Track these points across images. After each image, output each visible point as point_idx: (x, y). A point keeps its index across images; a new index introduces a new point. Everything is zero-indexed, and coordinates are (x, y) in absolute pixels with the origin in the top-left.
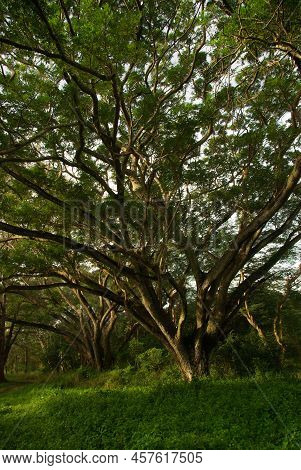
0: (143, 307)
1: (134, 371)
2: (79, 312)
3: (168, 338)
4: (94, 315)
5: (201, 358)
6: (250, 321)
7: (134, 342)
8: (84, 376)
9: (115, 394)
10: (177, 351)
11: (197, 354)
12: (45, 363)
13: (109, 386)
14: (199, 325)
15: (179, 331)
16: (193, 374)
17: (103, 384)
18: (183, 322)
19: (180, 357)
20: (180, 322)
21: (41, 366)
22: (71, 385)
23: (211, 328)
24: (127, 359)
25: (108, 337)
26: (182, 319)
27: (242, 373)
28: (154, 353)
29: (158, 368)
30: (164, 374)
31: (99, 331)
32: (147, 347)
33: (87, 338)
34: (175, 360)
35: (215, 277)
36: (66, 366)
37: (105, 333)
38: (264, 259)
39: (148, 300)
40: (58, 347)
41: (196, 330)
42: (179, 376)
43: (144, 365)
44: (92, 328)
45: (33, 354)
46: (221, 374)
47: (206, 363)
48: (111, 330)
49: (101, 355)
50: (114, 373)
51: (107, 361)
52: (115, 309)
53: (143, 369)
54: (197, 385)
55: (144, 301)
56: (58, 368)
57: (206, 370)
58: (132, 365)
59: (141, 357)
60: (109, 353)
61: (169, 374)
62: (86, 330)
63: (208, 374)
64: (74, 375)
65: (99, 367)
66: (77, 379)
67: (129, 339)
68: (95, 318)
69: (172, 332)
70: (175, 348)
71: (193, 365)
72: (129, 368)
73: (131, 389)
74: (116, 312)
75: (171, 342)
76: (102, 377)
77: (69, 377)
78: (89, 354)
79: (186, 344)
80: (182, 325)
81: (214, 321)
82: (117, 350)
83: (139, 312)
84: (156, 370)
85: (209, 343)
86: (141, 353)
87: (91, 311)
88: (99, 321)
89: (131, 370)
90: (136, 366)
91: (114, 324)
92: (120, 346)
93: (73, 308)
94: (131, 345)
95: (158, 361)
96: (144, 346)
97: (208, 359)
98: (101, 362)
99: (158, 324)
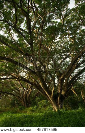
3: (49, 96)
5: (60, 103)
6: (74, 92)
7: (37, 98)
8: (21, 109)
9: (31, 116)
10: (52, 101)
11: (58, 102)
13: (28, 113)
15: (52, 94)
16: (57, 109)
18: (54, 90)
19: (53, 103)
21: (10, 106)
23: (63, 93)
24: (35, 103)
26: (53, 89)
27: (74, 109)
28: (43, 101)
29: (45, 106)
30: (47, 109)
31: (26, 94)
32: (41, 100)
33: (23, 97)
34: (51, 103)
35: (65, 74)
36: (17, 106)
39: (42, 83)
40: (15, 100)
41: (58, 93)
42: (52, 110)
43: (40, 105)
44: (24, 93)
45: (8, 102)
47: (62, 105)
48: (30, 95)
49: (27, 102)
50: (31, 108)
53: (40, 107)
54: (59, 113)
55: (40, 83)
56: (15, 107)
59: (39, 103)
60: (29, 101)
61: (49, 109)
62: (22, 94)
63: (62, 109)
65: (26, 106)
67: (36, 97)
69: (50, 94)
70: (51, 100)
71: (57, 106)
72: (35, 106)
73: (36, 114)
75: (49, 97)
78: (23, 102)
79: (55, 98)
81: (64, 90)
83: (39, 87)
85: (62, 98)
86: (39, 102)
87: (23, 88)
88: (26, 92)
89: (36, 107)
90: (38, 106)
91: (31, 93)
92: (33, 99)
93: (18, 87)
94: (36, 99)
95: (45, 104)
96: (40, 99)
97: (62, 103)
98: (27, 104)
99: (45, 91)
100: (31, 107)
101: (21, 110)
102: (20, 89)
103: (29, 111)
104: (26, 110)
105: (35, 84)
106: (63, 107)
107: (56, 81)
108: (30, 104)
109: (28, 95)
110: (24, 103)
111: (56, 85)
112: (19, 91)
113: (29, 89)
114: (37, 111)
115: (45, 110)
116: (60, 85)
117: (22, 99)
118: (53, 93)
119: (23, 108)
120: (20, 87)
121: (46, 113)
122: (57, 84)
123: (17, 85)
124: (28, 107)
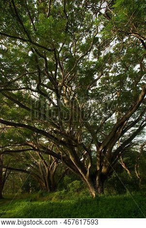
0: (70, 160)
2: (39, 163)
3: (83, 175)
4: (46, 164)
5: (99, 185)
6: (123, 166)
7: (66, 178)
9: (57, 204)
10: (88, 182)
11: (97, 183)
12: (22, 189)
13: (54, 200)
14: (98, 168)
15: (88, 172)
16: (95, 193)
17: (51, 199)
18: (90, 167)
19: (89, 185)
20: (89, 167)
21: (21, 190)
22: (35, 200)
23: (104, 170)
24: (63, 186)
25: (53, 176)
26: (89, 166)
27: (120, 193)
28: (76, 183)
29: (78, 190)
30: (81, 194)
31: (49, 172)
32: (73, 180)
33: (43, 176)
34: (87, 186)
35: (105, 145)
36: (32, 190)
37: (52, 173)
38: (129, 135)
39: (73, 157)
41: (97, 171)
42: (89, 195)
43: (71, 189)
44: (45, 171)
45: (17, 184)
46: (110, 193)
47: (102, 188)
48: (55, 172)
49: (50, 185)
50: (56, 193)
51: (53, 188)
52: (57, 161)
53: (71, 191)
54: (98, 199)
56: (29, 191)
57: (102, 191)
59: (70, 185)
60: (54, 183)
61: (84, 193)
62: (43, 172)
63: (103, 193)
64: (37, 195)
65: (49, 191)
66: (38, 196)
67: (64, 176)
68: (47, 166)
69: (85, 173)
71: (96, 189)
72: (64, 190)
73: (65, 202)
74: (57, 163)
75: (84, 177)
76: (51, 195)
77: (34, 196)
78: (44, 184)
79: (92, 178)
80: (90, 169)
81: (106, 166)
82: (58, 182)
83: (69, 163)
85: (103, 177)
86: (70, 183)
87: (45, 162)
88: (49, 167)
89: (65, 192)
90: (67, 190)
91: (56, 169)
92: (59, 179)
93: (36, 161)
95: (78, 187)
96: (71, 179)
97: (103, 185)
98: (50, 188)
99: (78, 168)
100: (57, 191)
110: (46, 184)
112: (37, 166)
113: (54, 163)
115: (78, 196)
117: (43, 180)
119: (44, 194)
121: (79, 199)
124: (52, 192)
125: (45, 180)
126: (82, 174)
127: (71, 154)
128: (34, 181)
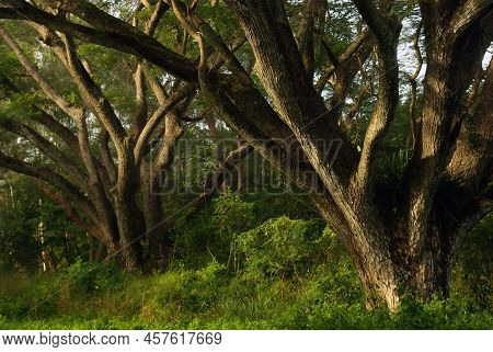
1: (225, 276)
5: (426, 246)
8: (87, 286)
10: (354, 223)
11: (415, 236)
14: (429, 148)
15: (363, 163)
16: (399, 292)
18: (381, 135)
19: (363, 242)
23: (461, 162)
24: (210, 245)
26: (375, 127)
28: (282, 229)
29: (293, 271)
31: (132, 167)
32: (261, 215)
33: (100, 186)
34: (346, 246)
39: (271, 62)
40: (32, 214)
41: (417, 163)
42: (354, 297)
43: (253, 262)
44: (111, 155)
47: (443, 263)
53: (252, 273)
55: (258, 68)
57: (440, 283)
58: (221, 260)
59: (245, 239)
61: (326, 288)
62: (97, 164)
63: (446, 294)
65: (130, 265)
68: (121, 132)
70: (350, 215)
71: (401, 265)
75: (337, 195)
78: (104, 228)
79: (385, 203)
80: (375, 145)
82: (180, 221)
83: (244, 107)
84: (288, 275)
85: (452, 204)
86: (244, 228)
87: (107, 110)
88: (133, 143)
89: (218, 274)
90: (233, 265)
92: (189, 210)
93: (60, 102)
94: (219, 208)
95: (293, 254)
96: (255, 211)
97: (446, 248)
98: (137, 249)
99: (301, 139)
100: (176, 268)
101: (90, 289)
102: (76, 114)
103: (154, 302)
104: (127, 293)
105: (213, 77)
106: (455, 285)
107: (407, 58)
108: (168, 243)
109: (147, 173)
110: (116, 237)
111: (404, 90)
112: (68, 134)
113: (160, 119)
114: (226, 305)
115: (292, 300)
116: (438, 87)
117: (99, 205)
118: (371, 159)
119: (102, 281)
120: (79, 103)
122: (413, 82)
123: (52, 78)
124: (147, 273)
125: (108, 206)
126: (323, 173)
127: (262, 47)
128: (58, 213)
